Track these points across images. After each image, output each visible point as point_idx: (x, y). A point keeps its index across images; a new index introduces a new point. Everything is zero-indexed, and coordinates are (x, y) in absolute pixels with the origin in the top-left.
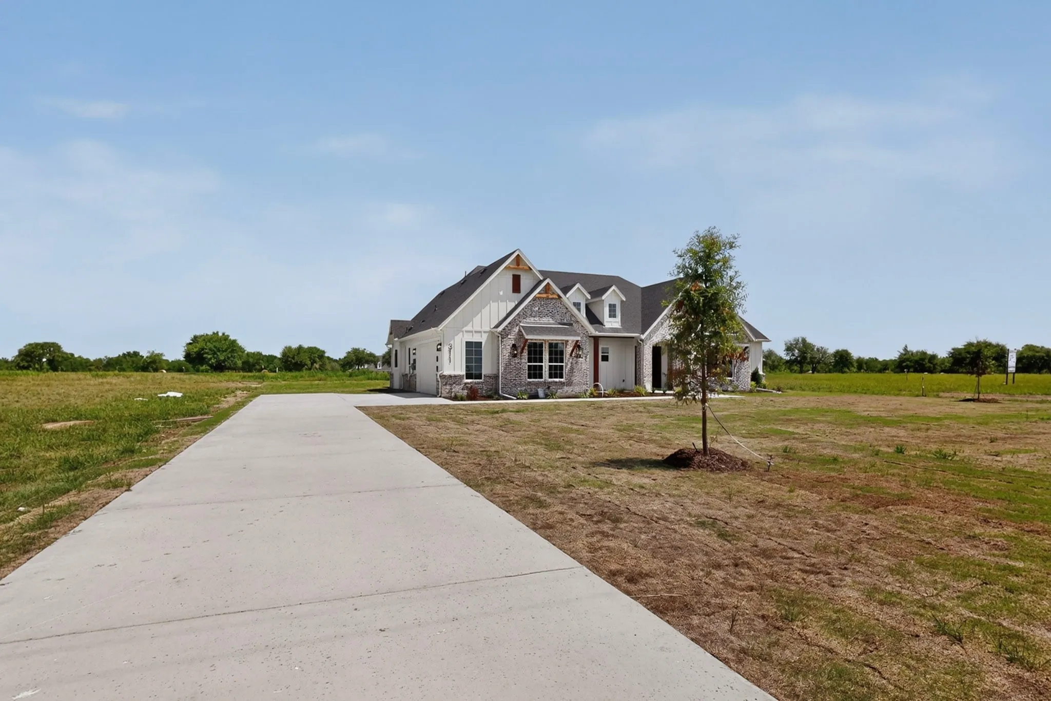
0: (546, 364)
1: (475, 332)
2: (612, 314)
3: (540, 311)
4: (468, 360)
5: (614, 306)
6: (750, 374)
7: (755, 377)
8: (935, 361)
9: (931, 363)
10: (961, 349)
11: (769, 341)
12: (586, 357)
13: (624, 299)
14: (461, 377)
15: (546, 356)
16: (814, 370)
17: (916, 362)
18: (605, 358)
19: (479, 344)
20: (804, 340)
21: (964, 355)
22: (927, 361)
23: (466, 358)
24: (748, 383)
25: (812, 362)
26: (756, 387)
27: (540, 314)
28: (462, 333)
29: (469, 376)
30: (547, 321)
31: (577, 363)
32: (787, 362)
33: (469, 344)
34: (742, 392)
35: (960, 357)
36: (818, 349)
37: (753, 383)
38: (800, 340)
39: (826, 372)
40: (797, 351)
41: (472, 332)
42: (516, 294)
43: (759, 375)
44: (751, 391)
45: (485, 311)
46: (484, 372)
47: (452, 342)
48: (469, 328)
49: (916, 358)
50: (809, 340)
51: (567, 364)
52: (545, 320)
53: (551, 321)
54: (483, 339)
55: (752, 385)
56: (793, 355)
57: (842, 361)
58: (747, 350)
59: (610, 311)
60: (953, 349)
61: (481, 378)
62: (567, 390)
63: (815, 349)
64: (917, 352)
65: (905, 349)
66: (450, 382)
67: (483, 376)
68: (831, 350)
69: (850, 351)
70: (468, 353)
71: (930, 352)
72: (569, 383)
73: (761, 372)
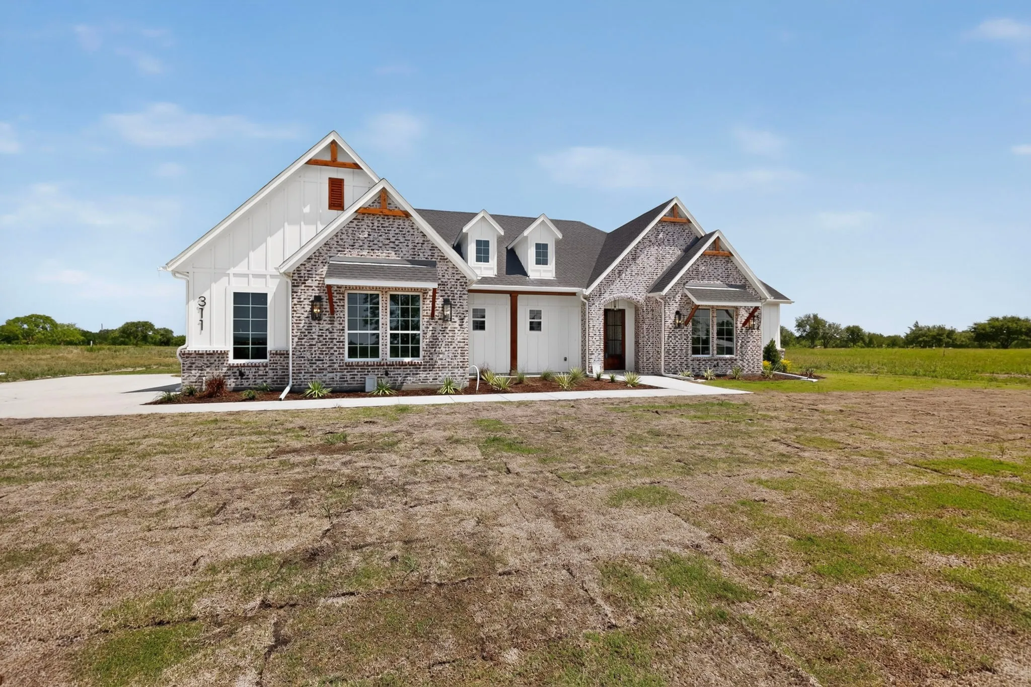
0: (385, 332)
1: (255, 276)
2: (542, 259)
3: (371, 238)
4: (237, 325)
5: (545, 246)
6: (762, 349)
7: (770, 353)
8: (954, 337)
9: (950, 338)
10: (985, 324)
11: (790, 303)
12: (462, 320)
13: (560, 236)
14: (223, 355)
15: (385, 318)
16: (825, 346)
17: (934, 337)
18: (535, 326)
19: (261, 298)
20: (815, 317)
21: (988, 330)
22: (945, 336)
23: (234, 321)
24: (761, 364)
25: (824, 337)
26: (772, 370)
27: (372, 246)
28: (226, 279)
29: (238, 354)
30: (385, 256)
31: (444, 330)
32: (798, 338)
33: (240, 298)
34: (750, 378)
35: (983, 332)
36: (830, 325)
37: (767, 363)
38: (812, 316)
39: (833, 347)
40: (808, 327)
41: (247, 276)
42: (334, 212)
43: (776, 351)
44: (763, 377)
45: (273, 241)
46: (270, 346)
47: (206, 294)
48: (241, 268)
49: (935, 334)
50: (819, 316)
51: (425, 332)
52: (382, 255)
53: (393, 256)
54: (270, 287)
55: (765, 367)
56: (804, 331)
57: (854, 336)
58: (756, 314)
59: (538, 254)
60: (975, 324)
61: (266, 358)
62: (425, 377)
63: (827, 325)
64: (934, 327)
65: (916, 325)
66: (199, 363)
67: (268, 354)
68: (843, 326)
69: (861, 327)
70: (237, 312)
71: (948, 327)
72: (430, 366)
73: (778, 347)
